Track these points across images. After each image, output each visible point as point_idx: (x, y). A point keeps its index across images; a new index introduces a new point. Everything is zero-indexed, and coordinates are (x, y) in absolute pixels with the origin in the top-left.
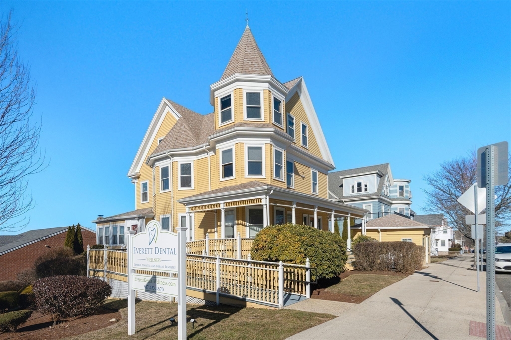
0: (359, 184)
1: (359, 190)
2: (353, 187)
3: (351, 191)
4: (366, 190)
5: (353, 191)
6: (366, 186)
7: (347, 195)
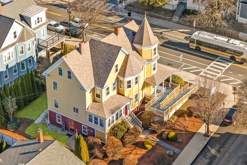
0: (38, 19)
2: (36, 21)
4: (41, 21)
6: (41, 19)
7: (34, 27)
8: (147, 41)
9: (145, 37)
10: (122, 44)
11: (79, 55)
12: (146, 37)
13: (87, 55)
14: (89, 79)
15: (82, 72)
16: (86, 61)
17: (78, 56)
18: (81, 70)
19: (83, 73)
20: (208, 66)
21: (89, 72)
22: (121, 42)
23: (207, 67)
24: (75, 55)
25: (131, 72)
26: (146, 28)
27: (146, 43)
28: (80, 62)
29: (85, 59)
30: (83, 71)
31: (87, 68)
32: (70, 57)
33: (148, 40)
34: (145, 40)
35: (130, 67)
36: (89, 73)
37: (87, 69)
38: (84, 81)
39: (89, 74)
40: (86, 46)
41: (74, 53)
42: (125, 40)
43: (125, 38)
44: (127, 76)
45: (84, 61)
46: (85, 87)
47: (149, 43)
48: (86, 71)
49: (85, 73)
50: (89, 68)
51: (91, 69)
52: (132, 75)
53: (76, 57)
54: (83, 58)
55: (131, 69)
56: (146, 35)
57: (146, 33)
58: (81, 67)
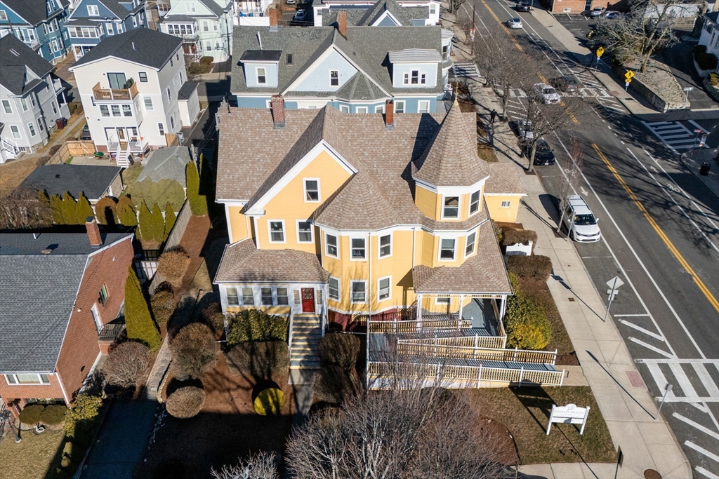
0: (415, 73)
1: (415, 81)
2: (406, 76)
3: (404, 81)
4: (423, 81)
5: (406, 82)
6: (423, 76)
7: (398, 87)
8: (432, 167)
9: (433, 153)
10: (383, 147)
11: (266, 123)
12: (434, 156)
13: (290, 133)
14: (248, 180)
15: (242, 160)
16: (276, 143)
17: (262, 123)
18: (243, 153)
19: (243, 163)
20: (702, 358)
21: (261, 168)
22: (384, 143)
23: (697, 358)
24: (256, 119)
25: (336, 216)
26: (444, 131)
27: (428, 171)
28: (257, 138)
29: (276, 139)
30: (246, 158)
31: (263, 158)
32: (241, 116)
33: (436, 165)
34: (429, 160)
35: (340, 205)
36: (258, 169)
37: (261, 161)
38: (231, 178)
39: (259, 172)
40: (303, 115)
41: (258, 114)
42: (401, 145)
43: (404, 140)
44: (322, 220)
45: (270, 141)
46: (219, 191)
47: (435, 174)
48: (252, 163)
49: (250, 165)
50: (269, 161)
51: (272, 165)
52: (336, 224)
53: (256, 123)
54: (274, 134)
55: (341, 210)
56: (437, 148)
57: (440, 144)
58: (249, 149)
